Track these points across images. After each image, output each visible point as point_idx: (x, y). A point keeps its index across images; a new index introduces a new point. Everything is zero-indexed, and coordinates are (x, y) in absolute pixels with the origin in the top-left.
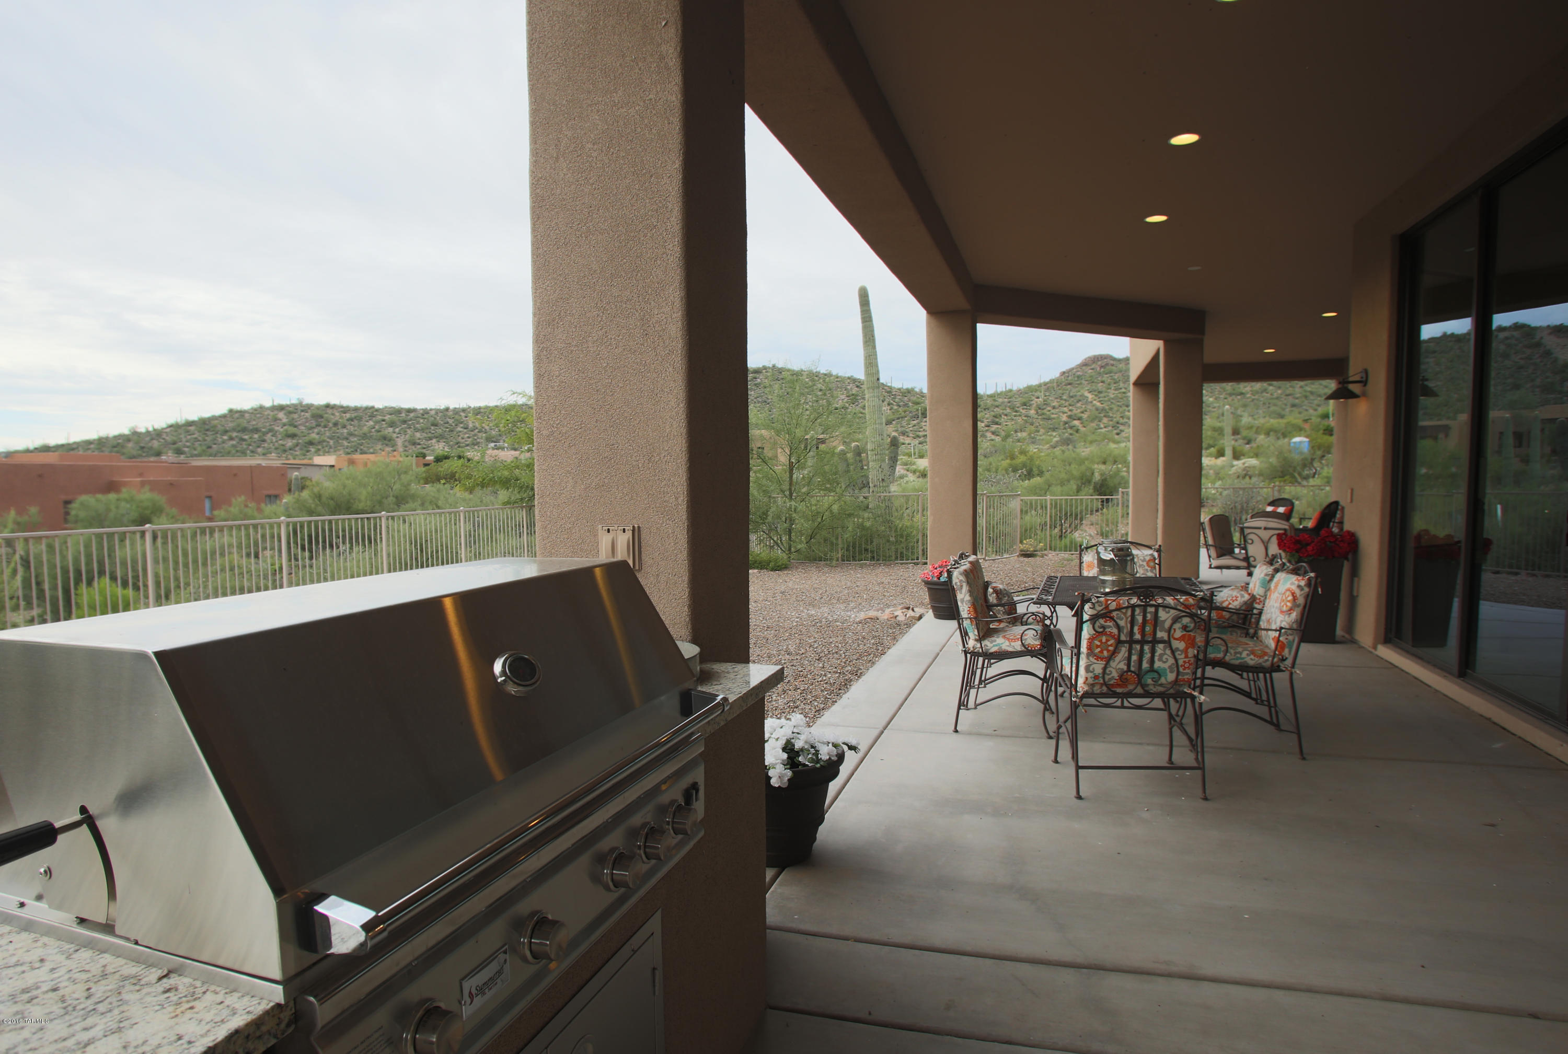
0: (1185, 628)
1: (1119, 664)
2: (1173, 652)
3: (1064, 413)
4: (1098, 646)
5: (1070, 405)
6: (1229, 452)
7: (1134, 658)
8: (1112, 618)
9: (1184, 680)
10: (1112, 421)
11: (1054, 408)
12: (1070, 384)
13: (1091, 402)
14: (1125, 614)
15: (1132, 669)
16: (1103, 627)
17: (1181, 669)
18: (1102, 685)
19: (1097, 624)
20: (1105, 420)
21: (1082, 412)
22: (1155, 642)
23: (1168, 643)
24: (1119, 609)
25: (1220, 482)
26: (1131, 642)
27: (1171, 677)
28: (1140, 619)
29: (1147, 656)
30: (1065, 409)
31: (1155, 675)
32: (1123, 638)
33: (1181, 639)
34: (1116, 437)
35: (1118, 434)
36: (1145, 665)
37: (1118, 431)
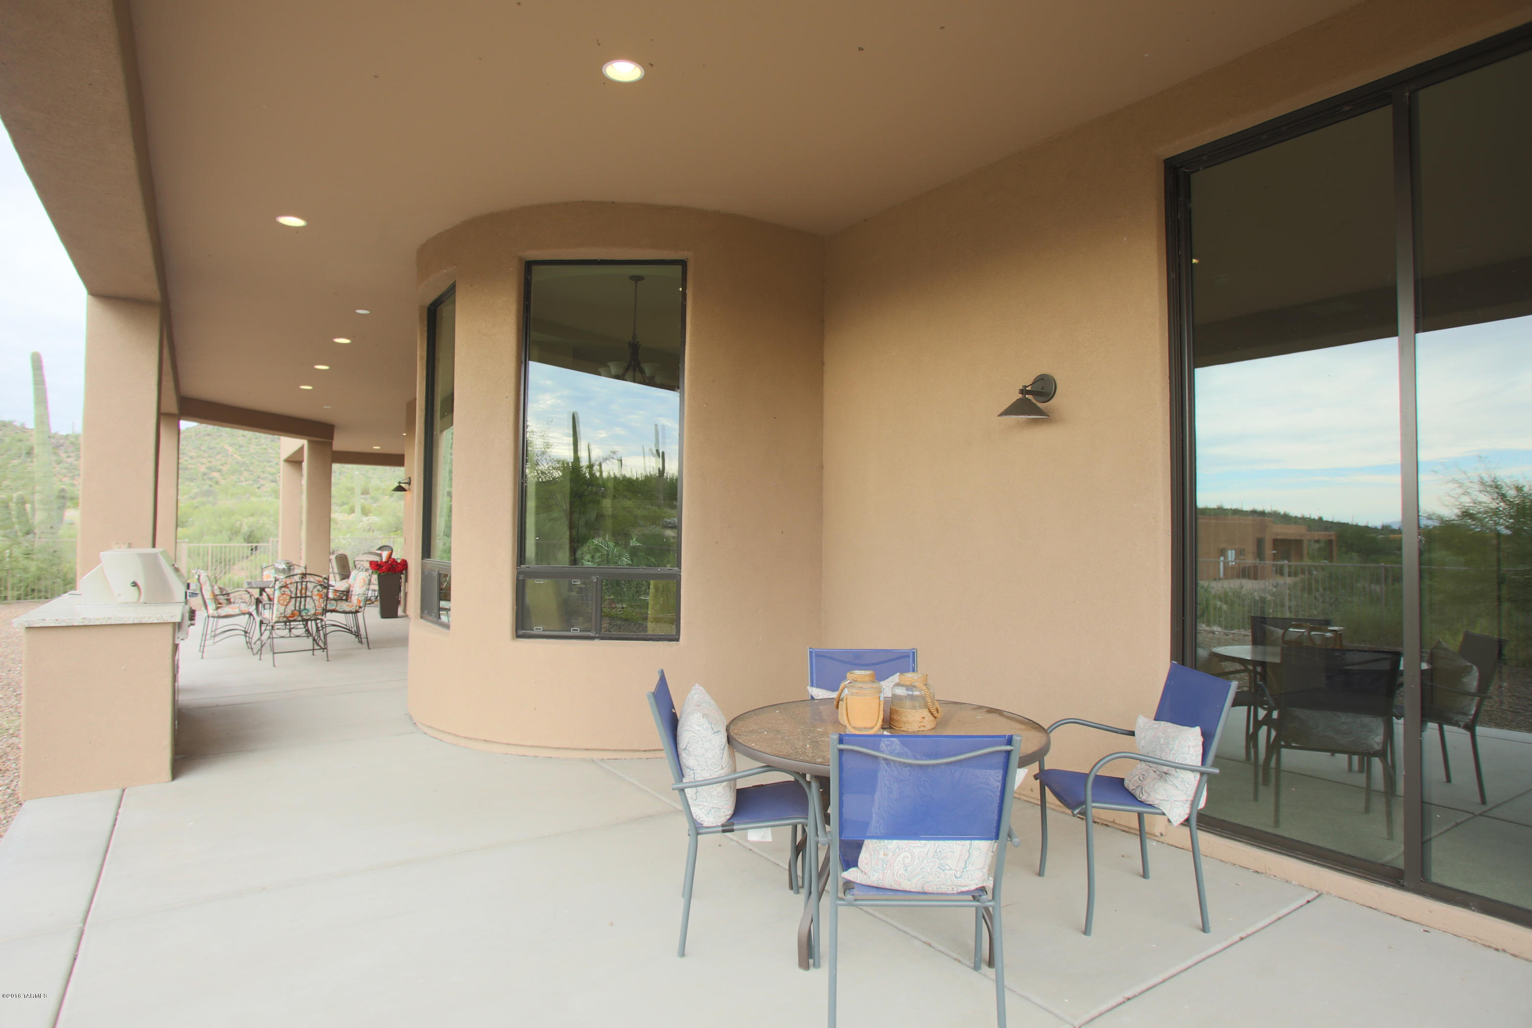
0: (318, 590)
1: (291, 607)
2: (314, 601)
3: (203, 464)
4: (282, 600)
5: (209, 457)
6: (358, 510)
7: (298, 604)
8: (288, 588)
9: (318, 613)
10: (252, 475)
11: (192, 458)
12: (209, 435)
13: (232, 455)
14: (293, 585)
15: (297, 609)
16: (284, 591)
17: (317, 608)
18: (284, 617)
19: (282, 590)
20: (246, 474)
21: (222, 465)
22: (306, 597)
23: (311, 597)
24: (291, 583)
25: (350, 534)
26: (296, 597)
27: (313, 612)
28: (299, 587)
29: (303, 603)
30: (205, 461)
31: (306, 611)
32: (293, 596)
33: (317, 595)
34: (257, 490)
35: (259, 488)
36: (302, 607)
37: (259, 485)
